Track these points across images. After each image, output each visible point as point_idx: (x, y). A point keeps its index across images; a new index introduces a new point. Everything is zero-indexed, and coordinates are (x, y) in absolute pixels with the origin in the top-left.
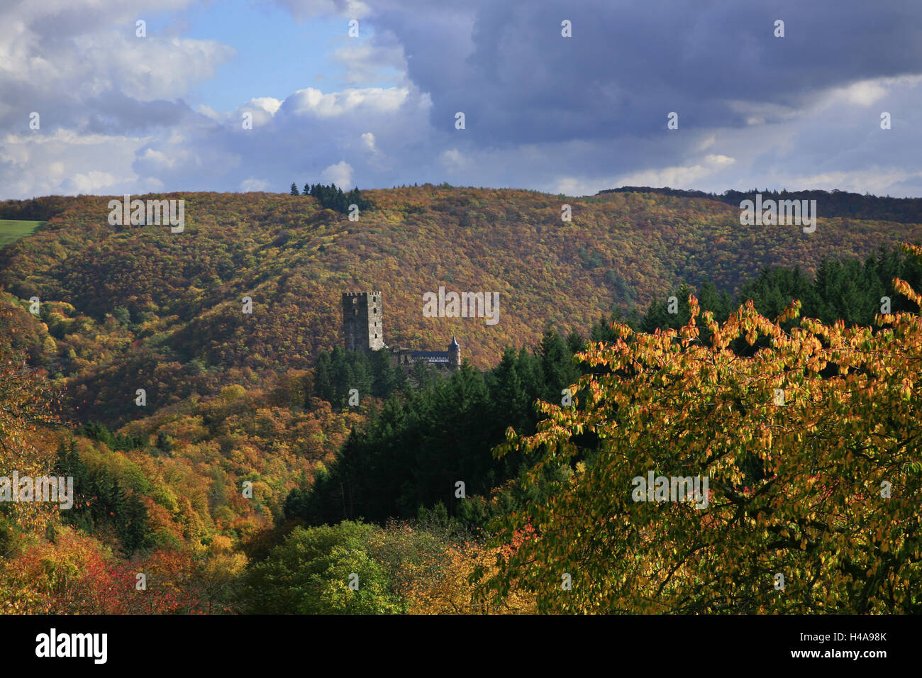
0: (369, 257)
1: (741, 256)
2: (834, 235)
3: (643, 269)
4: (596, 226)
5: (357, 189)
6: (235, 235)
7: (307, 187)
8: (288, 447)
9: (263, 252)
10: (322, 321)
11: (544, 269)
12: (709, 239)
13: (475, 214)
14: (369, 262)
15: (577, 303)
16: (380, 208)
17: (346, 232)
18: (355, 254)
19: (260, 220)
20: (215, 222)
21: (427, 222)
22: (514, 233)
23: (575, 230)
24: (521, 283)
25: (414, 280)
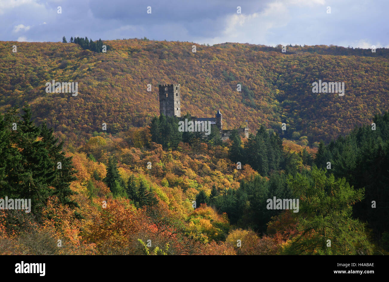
0: (117, 74)
1: (306, 75)
2: (354, 64)
3: (255, 82)
4: (229, 60)
5: (100, 40)
6: (37, 63)
7: (72, 39)
8: (143, 170)
9: (54, 72)
10: (98, 107)
11: (206, 81)
12: (288, 66)
13: (167, 52)
14: (118, 77)
15: (224, 99)
16: (115, 50)
17: (100, 61)
18: (109, 72)
19: (49, 55)
20: (25, 56)
21: (142, 57)
22: (188, 62)
23: (219, 62)
24: (195, 89)
25: (142, 86)
